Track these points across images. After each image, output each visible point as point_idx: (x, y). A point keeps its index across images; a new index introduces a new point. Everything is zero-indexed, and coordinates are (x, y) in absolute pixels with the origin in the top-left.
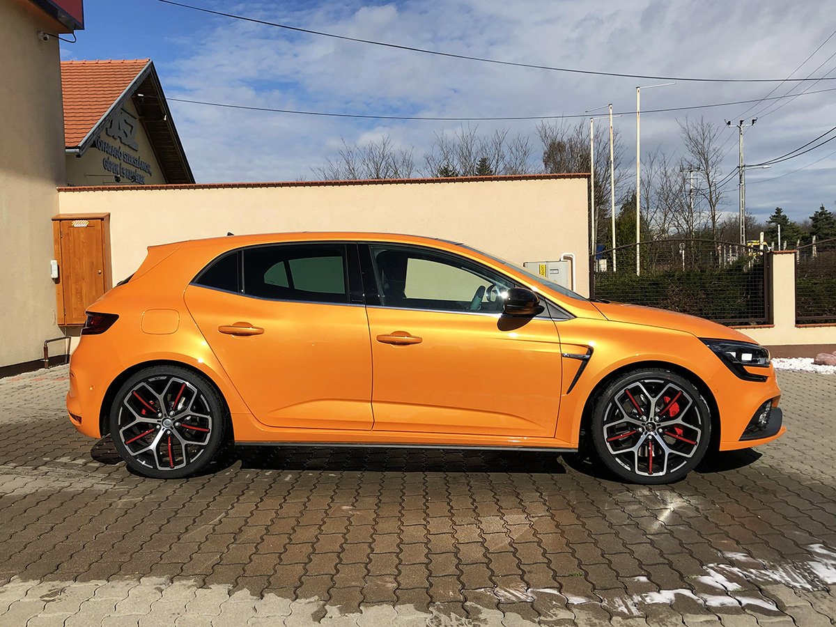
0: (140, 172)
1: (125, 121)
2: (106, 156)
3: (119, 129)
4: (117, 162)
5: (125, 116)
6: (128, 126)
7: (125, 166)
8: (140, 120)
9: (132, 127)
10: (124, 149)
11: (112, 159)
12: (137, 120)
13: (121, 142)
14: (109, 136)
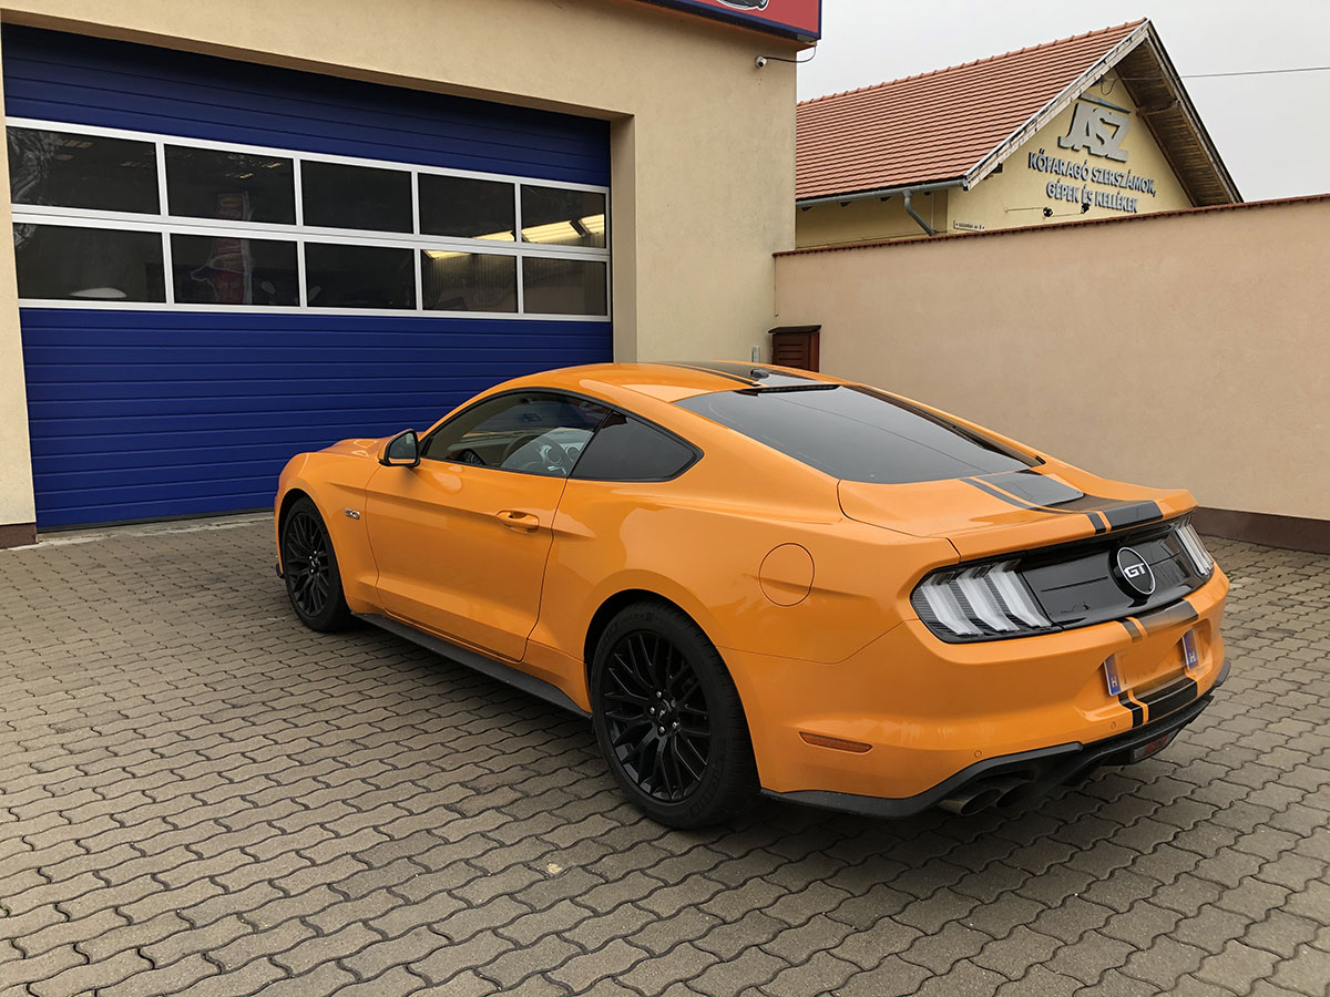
0: (1126, 193)
1: (1102, 120)
2: (1053, 178)
3: (1088, 135)
4: (1079, 184)
5: (1103, 113)
6: (1108, 127)
7: (1092, 187)
8: (1137, 114)
9: (1118, 127)
10: (1093, 163)
11: (1067, 182)
12: (1133, 115)
13: (1090, 153)
14: (1062, 147)
